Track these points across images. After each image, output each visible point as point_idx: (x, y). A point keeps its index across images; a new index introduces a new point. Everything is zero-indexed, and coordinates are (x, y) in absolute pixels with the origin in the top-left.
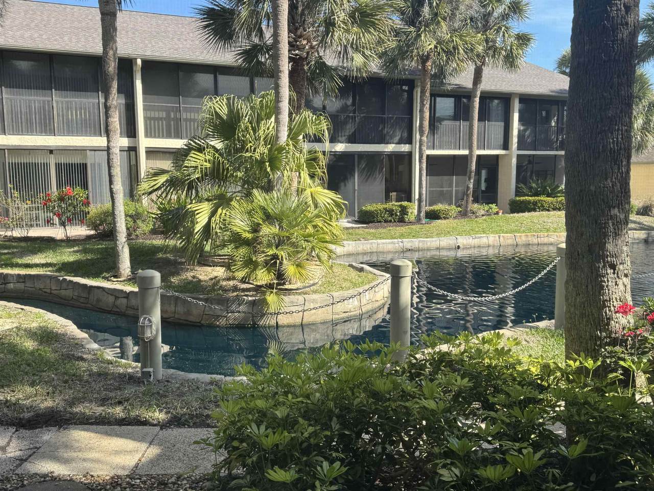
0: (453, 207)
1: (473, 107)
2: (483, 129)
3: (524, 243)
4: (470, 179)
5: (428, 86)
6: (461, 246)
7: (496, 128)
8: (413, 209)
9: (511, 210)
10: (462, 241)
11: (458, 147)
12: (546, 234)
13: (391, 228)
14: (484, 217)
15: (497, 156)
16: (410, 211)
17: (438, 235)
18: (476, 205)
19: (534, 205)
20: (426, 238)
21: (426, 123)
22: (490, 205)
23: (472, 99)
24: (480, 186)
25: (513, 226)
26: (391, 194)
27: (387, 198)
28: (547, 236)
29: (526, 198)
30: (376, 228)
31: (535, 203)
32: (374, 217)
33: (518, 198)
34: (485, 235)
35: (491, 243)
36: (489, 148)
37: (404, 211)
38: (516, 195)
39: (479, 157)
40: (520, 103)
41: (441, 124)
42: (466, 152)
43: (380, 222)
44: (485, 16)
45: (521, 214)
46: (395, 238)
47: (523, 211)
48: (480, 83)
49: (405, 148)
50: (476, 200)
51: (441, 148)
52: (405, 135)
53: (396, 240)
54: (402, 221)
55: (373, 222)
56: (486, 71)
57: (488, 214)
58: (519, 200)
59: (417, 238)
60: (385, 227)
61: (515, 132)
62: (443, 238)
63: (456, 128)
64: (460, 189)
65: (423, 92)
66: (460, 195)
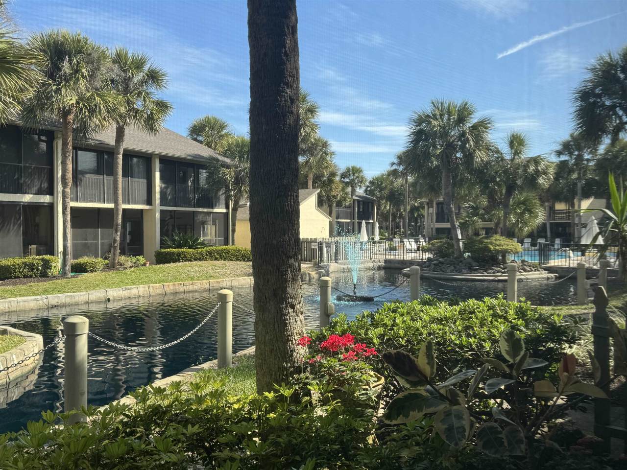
0: (100, 259)
1: (117, 163)
2: (127, 184)
3: (172, 291)
4: (116, 232)
5: (70, 139)
6: (111, 298)
7: (139, 184)
8: (57, 263)
9: (157, 261)
10: (113, 293)
11: (102, 200)
12: (191, 282)
13: (32, 284)
14: (132, 269)
15: (142, 210)
16: (53, 265)
17: (87, 289)
18: (123, 258)
19: (178, 256)
20: (74, 292)
21: (69, 175)
22: (138, 257)
23: (115, 155)
24: (126, 239)
25: (161, 277)
26: (30, 247)
27: (26, 252)
28: (192, 284)
29: (171, 249)
30: (14, 284)
31: (179, 254)
32: (10, 274)
33: (163, 250)
34: (134, 286)
35: (141, 294)
36: (134, 203)
37: (46, 265)
38: (161, 247)
39: (124, 210)
40: (160, 163)
41: (84, 176)
42: (112, 206)
43: (18, 277)
44: (125, 80)
45: (167, 265)
46: (38, 295)
47: (169, 262)
48: (123, 141)
49: (46, 199)
50: (123, 253)
51: (84, 200)
52: (45, 185)
53: (39, 297)
54: (44, 275)
55: (10, 278)
56: (128, 131)
57: (136, 265)
58: (165, 252)
59: (64, 292)
60: (25, 284)
61: (158, 189)
62: (92, 292)
63: (100, 182)
64: (106, 241)
65: (65, 144)
66: (106, 248)
